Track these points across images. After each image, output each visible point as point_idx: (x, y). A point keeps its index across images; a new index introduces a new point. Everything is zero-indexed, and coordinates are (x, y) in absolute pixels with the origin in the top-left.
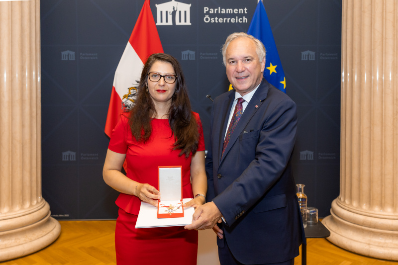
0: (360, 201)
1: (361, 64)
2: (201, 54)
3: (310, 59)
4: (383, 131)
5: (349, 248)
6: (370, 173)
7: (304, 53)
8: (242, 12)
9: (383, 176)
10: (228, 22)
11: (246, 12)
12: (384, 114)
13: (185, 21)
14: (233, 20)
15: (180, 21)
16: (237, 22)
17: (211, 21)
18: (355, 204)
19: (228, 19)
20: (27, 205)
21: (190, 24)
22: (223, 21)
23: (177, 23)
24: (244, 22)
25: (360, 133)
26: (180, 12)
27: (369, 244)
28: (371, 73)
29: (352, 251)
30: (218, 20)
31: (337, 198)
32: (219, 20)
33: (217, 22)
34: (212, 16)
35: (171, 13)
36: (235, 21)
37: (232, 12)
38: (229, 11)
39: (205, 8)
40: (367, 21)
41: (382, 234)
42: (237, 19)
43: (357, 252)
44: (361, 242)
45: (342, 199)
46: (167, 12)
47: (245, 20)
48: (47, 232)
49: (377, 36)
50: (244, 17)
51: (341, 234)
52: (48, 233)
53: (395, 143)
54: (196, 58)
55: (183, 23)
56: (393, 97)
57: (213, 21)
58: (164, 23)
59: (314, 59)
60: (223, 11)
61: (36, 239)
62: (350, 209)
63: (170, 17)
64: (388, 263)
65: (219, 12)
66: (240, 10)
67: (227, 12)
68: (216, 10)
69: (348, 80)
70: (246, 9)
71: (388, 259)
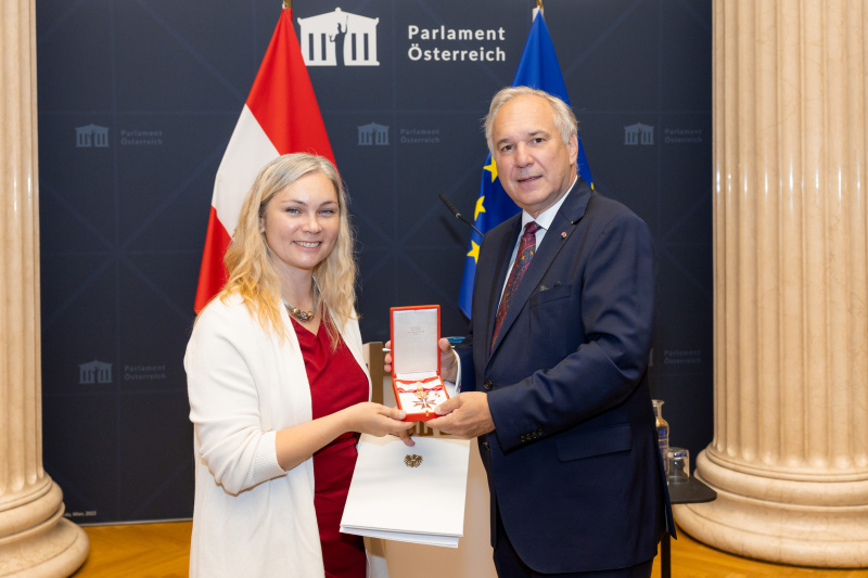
0: (758, 448)
1: (755, 152)
2: (402, 131)
3: (643, 143)
4: (805, 295)
5: (739, 549)
6: (779, 387)
7: (630, 130)
8: (494, 38)
9: (806, 390)
10: (463, 58)
11: (502, 38)
12: (804, 261)
13: (366, 58)
14: (473, 55)
15: (354, 58)
16: (482, 59)
17: (423, 56)
18: (748, 455)
19: (463, 53)
20: (19, 484)
21: (377, 64)
22: (451, 57)
23: (348, 61)
24: (498, 59)
25: (755, 302)
26: (354, 36)
27: (780, 537)
28: (777, 173)
29: (745, 554)
30: (439, 55)
31: (709, 447)
32: (443, 55)
33: (437, 59)
34: (425, 45)
35: (333, 38)
36: (479, 57)
37: (471, 38)
38: (465, 34)
39: (411, 27)
40: (766, 62)
41: (805, 514)
42: (482, 53)
43: (754, 555)
44: (763, 534)
45: (720, 448)
46: (323, 36)
47: (501, 55)
48: (64, 547)
49: (789, 94)
50: (498, 49)
51: (719, 521)
52: (67, 548)
53: (828, 322)
54: (390, 141)
55: (360, 61)
56: (824, 224)
57: (430, 57)
58: (318, 62)
59: (652, 143)
60: (452, 35)
61: (43, 562)
62: (738, 467)
63: (331, 48)
64: (819, 572)
65: (443, 37)
66: (489, 32)
67: (460, 38)
68: (435, 32)
69: (730, 188)
70: (501, 31)
71: (819, 564)
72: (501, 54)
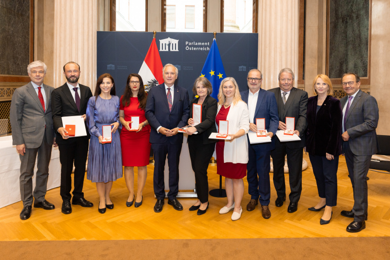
2: (184, 67)
3: (243, 70)
7: (240, 67)
10: (199, 50)
11: (209, 45)
13: (176, 49)
14: (201, 49)
17: (189, 49)
21: (178, 51)
22: (196, 49)
23: (171, 50)
26: (173, 44)
33: (193, 50)
34: (190, 46)
35: (168, 45)
36: (203, 49)
38: (200, 44)
39: (186, 42)
46: (165, 44)
50: (207, 47)
55: (174, 50)
58: (164, 50)
59: (245, 71)
63: (167, 47)
65: (194, 44)
66: (205, 43)
72: (208, 49)
